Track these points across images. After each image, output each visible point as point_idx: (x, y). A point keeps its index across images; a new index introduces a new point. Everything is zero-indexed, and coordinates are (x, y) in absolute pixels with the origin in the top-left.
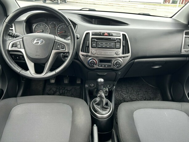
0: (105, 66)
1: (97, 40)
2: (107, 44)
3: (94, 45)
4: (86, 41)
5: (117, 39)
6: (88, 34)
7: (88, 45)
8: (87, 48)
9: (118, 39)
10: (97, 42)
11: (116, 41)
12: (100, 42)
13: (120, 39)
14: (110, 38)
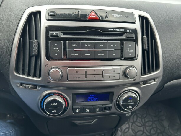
0: (93, 110)
1: (64, 34)
2: (96, 46)
3: (55, 50)
4: (30, 38)
5: (126, 30)
6: (36, 15)
7: (35, 52)
8: (33, 60)
9: (129, 29)
10: (64, 40)
11: (123, 37)
12: (73, 42)
13: (135, 31)
14: (106, 29)
